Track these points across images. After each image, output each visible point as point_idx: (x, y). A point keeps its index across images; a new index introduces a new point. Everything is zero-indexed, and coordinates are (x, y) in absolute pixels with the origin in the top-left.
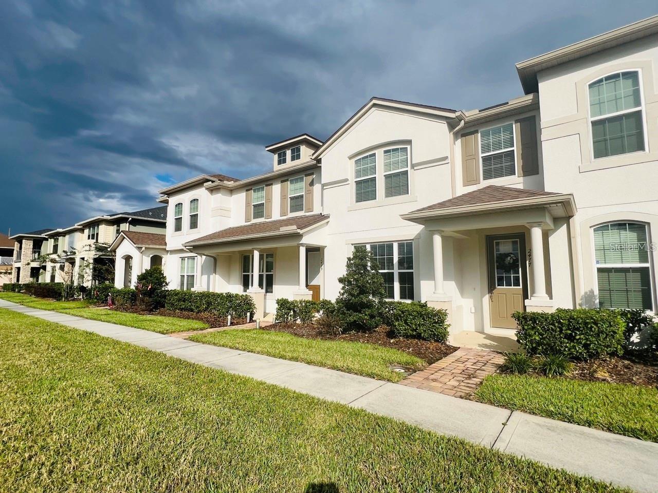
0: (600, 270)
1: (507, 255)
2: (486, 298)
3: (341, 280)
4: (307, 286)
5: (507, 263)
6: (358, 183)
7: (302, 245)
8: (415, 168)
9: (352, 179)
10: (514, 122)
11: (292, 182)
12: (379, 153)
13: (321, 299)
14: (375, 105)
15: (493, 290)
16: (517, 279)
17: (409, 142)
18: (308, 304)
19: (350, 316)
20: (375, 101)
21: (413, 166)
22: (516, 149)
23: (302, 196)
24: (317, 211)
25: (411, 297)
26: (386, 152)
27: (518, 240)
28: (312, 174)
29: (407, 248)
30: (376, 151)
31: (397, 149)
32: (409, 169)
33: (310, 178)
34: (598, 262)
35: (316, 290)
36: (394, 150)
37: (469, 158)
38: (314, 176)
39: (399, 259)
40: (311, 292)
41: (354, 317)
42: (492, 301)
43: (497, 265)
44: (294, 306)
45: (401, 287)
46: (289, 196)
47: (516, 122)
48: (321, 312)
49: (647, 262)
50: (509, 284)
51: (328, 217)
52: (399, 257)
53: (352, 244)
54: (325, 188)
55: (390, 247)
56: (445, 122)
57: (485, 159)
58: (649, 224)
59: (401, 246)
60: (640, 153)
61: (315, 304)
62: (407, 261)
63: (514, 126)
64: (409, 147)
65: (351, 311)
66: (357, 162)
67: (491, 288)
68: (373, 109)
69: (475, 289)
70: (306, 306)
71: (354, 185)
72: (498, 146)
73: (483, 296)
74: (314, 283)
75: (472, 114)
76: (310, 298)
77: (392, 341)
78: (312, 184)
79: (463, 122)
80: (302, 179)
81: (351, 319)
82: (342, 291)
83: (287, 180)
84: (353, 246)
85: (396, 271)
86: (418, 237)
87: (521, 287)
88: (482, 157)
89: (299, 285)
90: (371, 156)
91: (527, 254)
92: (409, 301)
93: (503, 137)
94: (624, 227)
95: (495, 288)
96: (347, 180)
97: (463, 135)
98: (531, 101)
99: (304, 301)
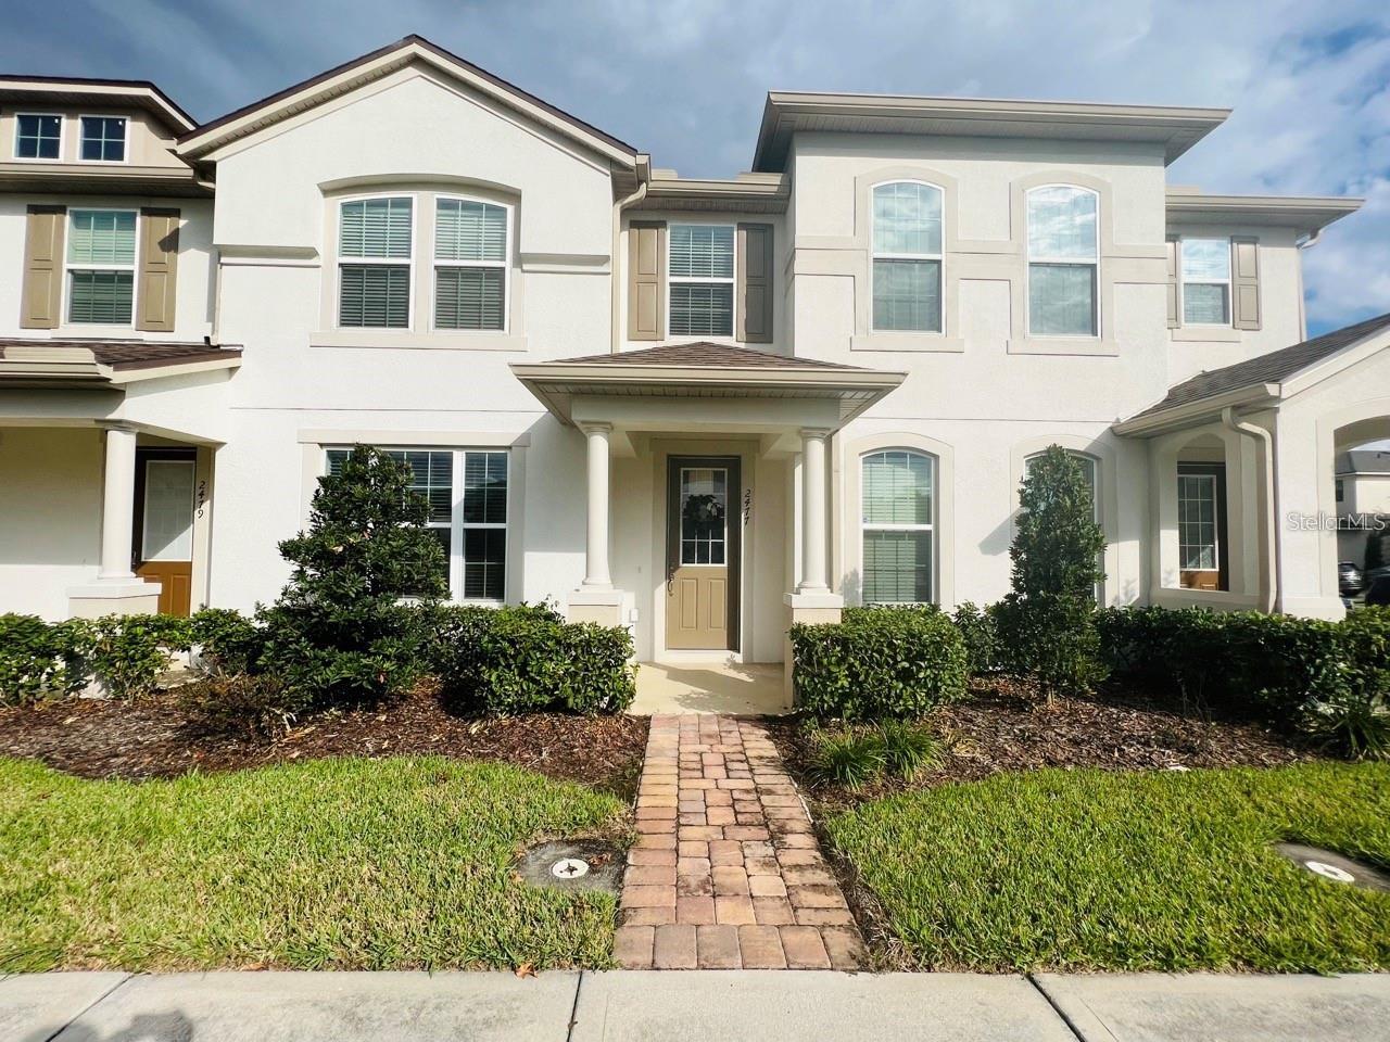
0: (869, 535)
1: (707, 499)
2: (661, 591)
3: (289, 550)
4: (138, 565)
5: (704, 517)
6: (348, 271)
7: (121, 425)
8: (525, 267)
9: (331, 257)
10: (735, 226)
11: (80, 220)
12: (424, 204)
13: (195, 609)
14: (416, 60)
15: (674, 571)
16: (719, 548)
17: (514, 196)
18: (140, 630)
19: (327, 665)
20: (415, 48)
21: (520, 260)
22: (737, 281)
23: (127, 278)
24: (188, 330)
25: (497, 591)
26: (442, 205)
27: (726, 470)
28: (176, 213)
29: (490, 468)
30: (416, 196)
31: (478, 207)
32: (508, 264)
33: (166, 225)
34: (865, 521)
35: (176, 578)
36: (467, 206)
37: (644, 278)
38: (182, 223)
39: (466, 495)
40: (157, 588)
41: (339, 668)
42: (671, 595)
43: (684, 520)
44: (73, 641)
45: (468, 568)
46: (66, 266)
47: (741, 226)
48: (197, 649)
49: (929, 522)
50: (704, 559)
51: (235, 353)
52: (467, 491)
53: (321, 445)
54: (223, 260)
55: (443, 463)
56: (609, 173)
57: (677, 290)
58: (936, 457)
59: (474, 462)
60: (934, 334)
61: (171, 626)
62: (488, 502)
63: (735, 233)
64: (510, 209)
65: (330, 649)
66: (346, 207)
67: (671, 568)
68: (411, 71)
69: (640, 569)
70: (132, 640)
71: (337, 273)
72: (702, 266)
73: (655, 585)
74: (169, 554)
75: (663, 177)
76: (151, 609)
77: (473, 730)
78: (171, 243)
79: (643, 190)
80: (127, 222)
81: (331, 675)
82: (294, 587)
83: (61, 210)
84: (324, 451)
85: (457, 525)
86: (524, 442)
87: (725, 565)
88: (671, 284)
89: (100, 563)
90: (398, 203)
91: (744, 499)
92: (490, 604)
93: (713, 251)
94: (903, 460)
95: (678, 567)
96: (310, 253)
97: (635, 224)
98: (775, 189)
99: (122, 623)
